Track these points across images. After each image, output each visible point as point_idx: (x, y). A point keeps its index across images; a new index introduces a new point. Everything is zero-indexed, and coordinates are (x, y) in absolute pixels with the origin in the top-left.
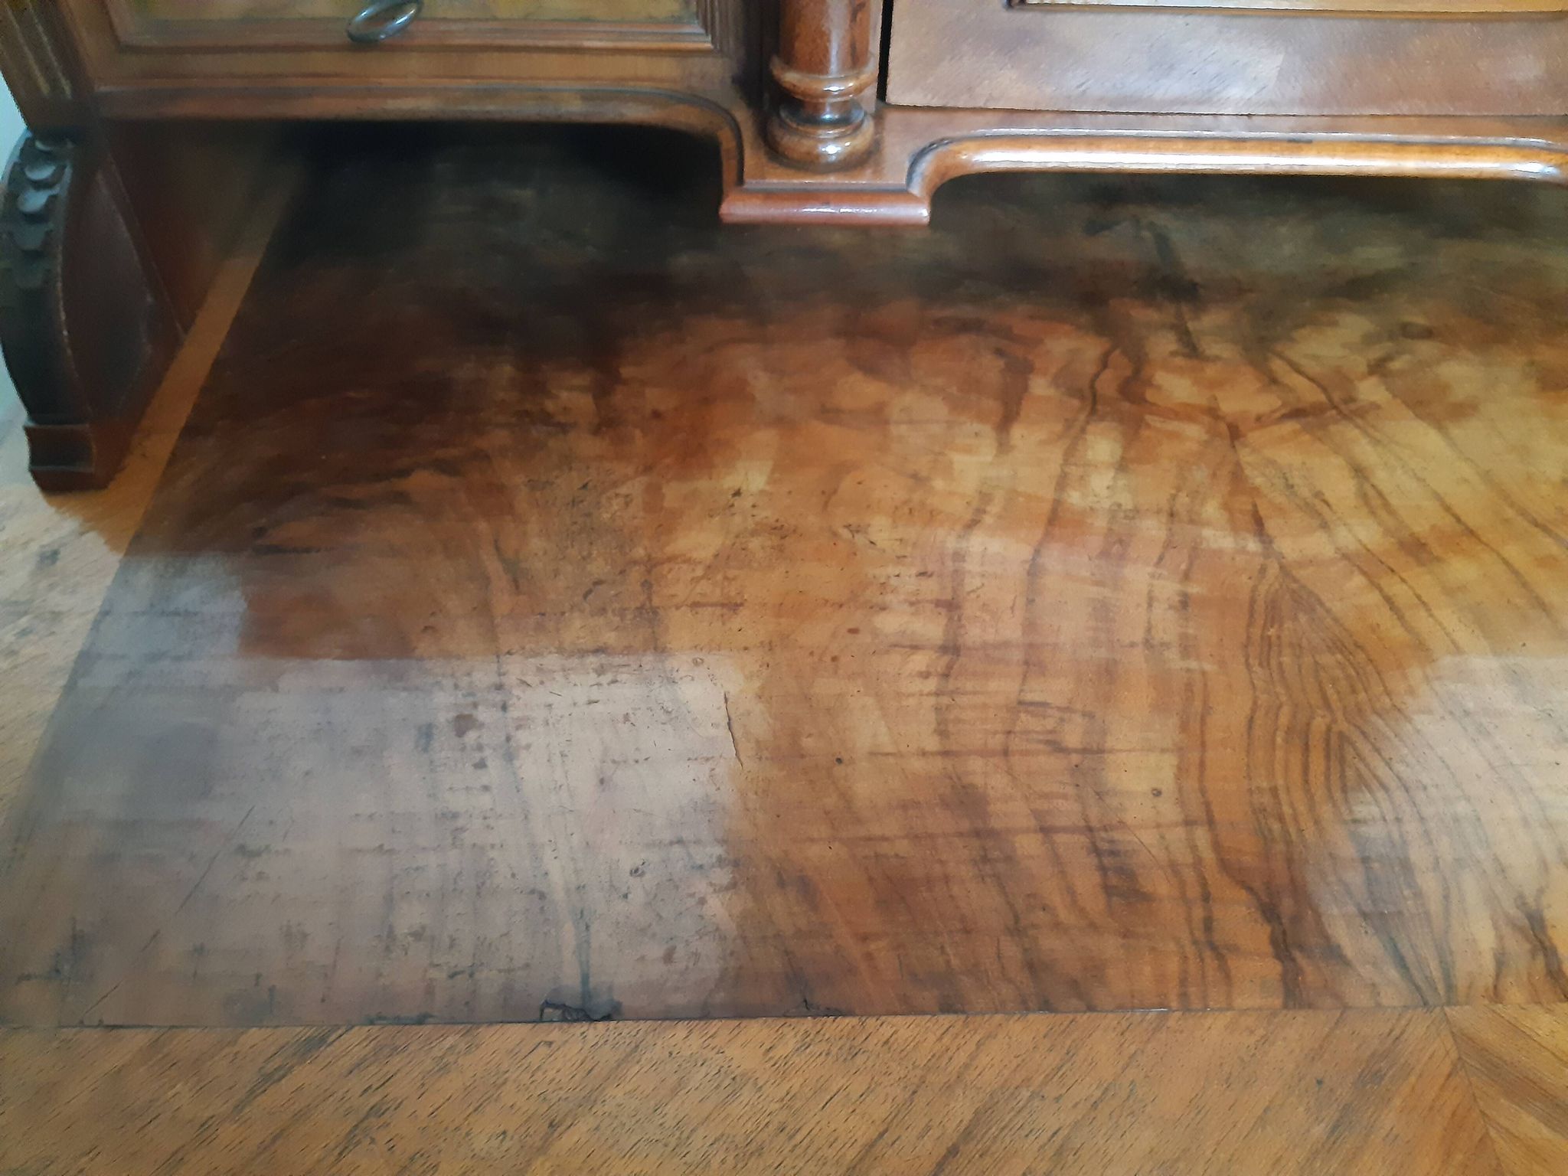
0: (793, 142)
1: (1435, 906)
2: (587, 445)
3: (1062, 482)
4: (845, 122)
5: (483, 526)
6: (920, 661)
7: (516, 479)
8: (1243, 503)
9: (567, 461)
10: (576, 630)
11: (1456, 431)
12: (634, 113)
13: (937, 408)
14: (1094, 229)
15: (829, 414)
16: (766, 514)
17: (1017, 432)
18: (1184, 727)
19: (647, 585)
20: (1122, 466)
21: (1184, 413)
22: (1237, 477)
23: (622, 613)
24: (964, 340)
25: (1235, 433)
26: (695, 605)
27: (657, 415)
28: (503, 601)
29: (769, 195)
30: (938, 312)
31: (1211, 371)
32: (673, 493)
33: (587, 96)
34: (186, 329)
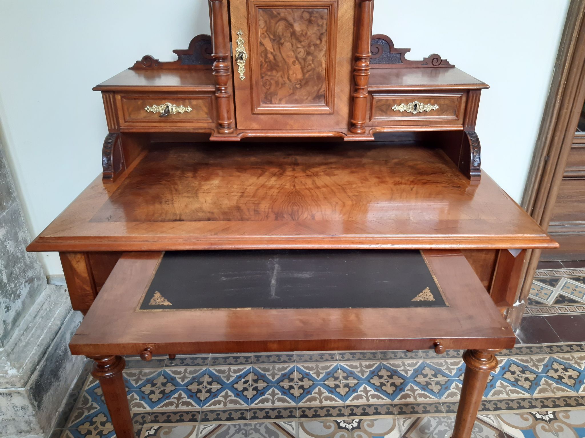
0: (221, 131)
1: (300, 214)
2: (190, 179)
3: (266, 182)
4: (229, 128)
5: (172, 186)
6: (236, 197)
7: (179, 182)
8: (293, 184)
9: (187, 180)
10: (185, 194)
11: (332, 177)
12: (200, 131)
13: (249, 175)
14: (284, 158)
15: (230, 176)
16: (218, 185)
17: (261, 178)
18: (273, 202)
19: (196, 191)
20: (276, 181)
21: (289, 176)
22: (294, 182)
23: (192, 193)
24: (257, 169)
25: (296, 177)
26: (203, 193)
27: (202, 176)
28: (174, 192)
29: (217, 137)
30: (253, 167)
31: (295, 172)
32: (203, 183)
33: (194, 129)
34: (127, 168)
